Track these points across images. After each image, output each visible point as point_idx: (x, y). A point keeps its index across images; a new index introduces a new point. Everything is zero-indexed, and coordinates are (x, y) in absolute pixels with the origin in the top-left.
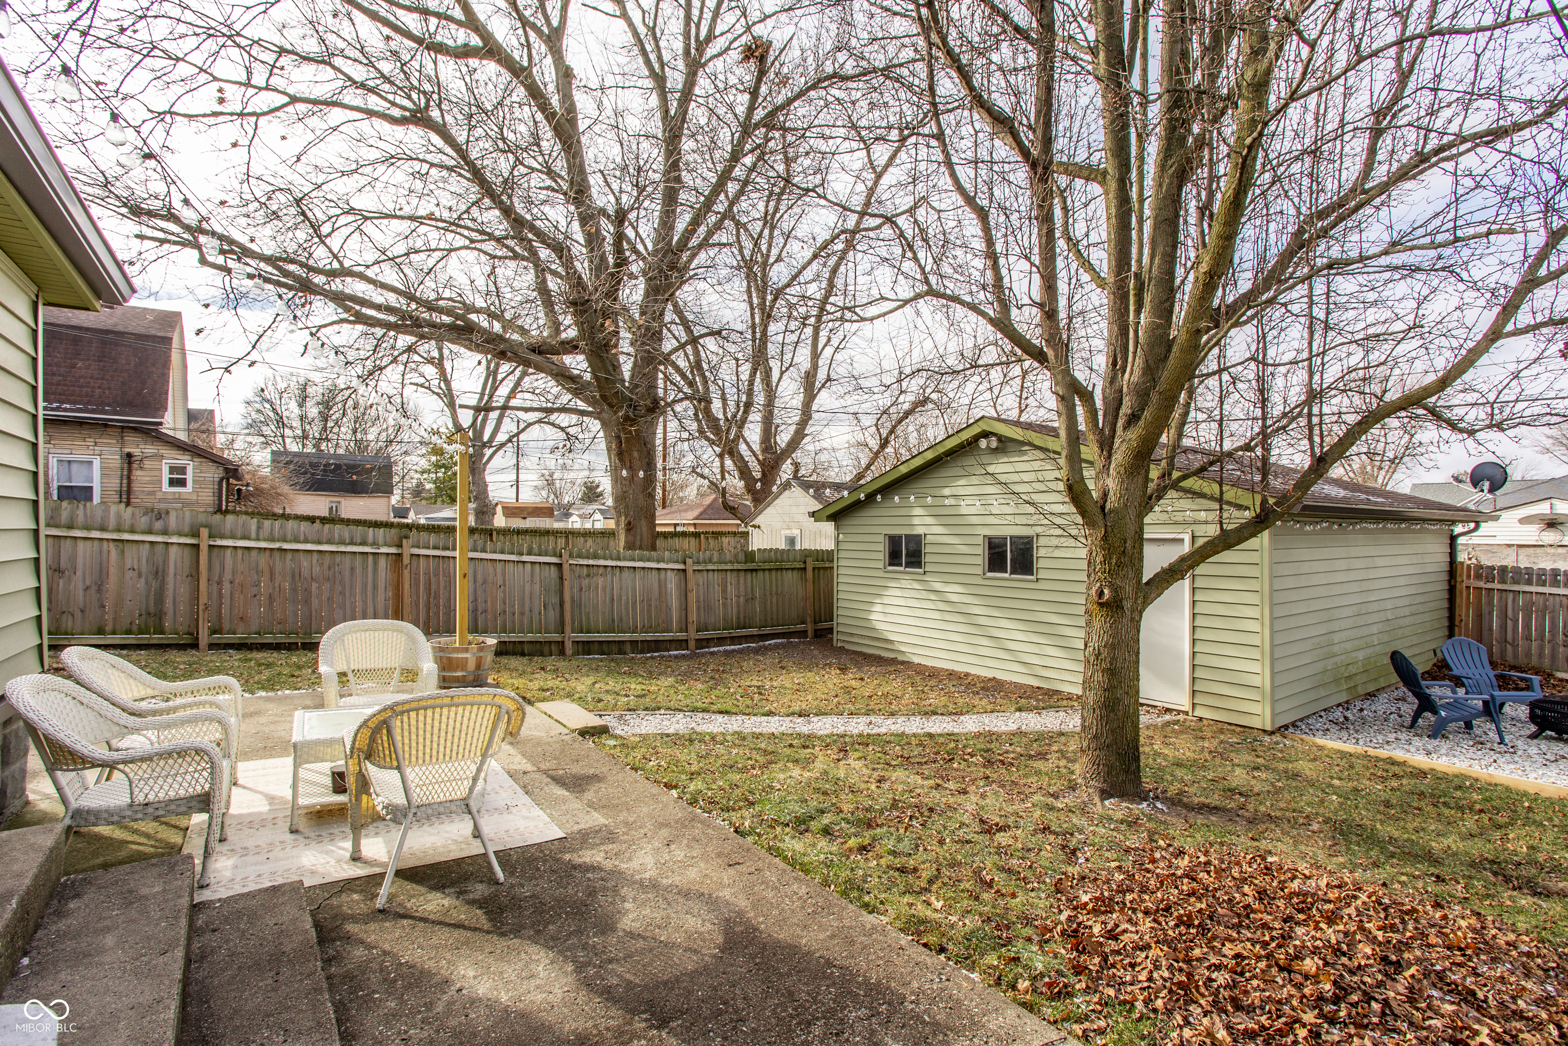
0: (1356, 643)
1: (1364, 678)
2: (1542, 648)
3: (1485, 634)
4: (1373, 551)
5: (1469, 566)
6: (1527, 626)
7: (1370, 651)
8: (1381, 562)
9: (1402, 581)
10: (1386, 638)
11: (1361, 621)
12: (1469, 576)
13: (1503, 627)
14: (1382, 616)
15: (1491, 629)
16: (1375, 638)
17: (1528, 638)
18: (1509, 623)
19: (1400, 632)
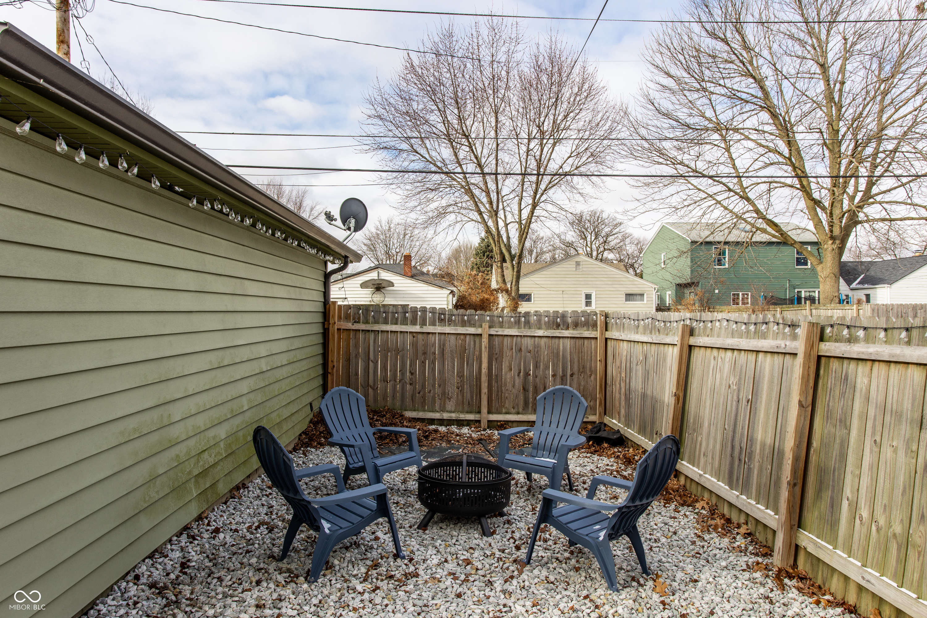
0: (215, 413)
1: (228, 466)
2: (394, 387)
3: (353, 378)
4: (241, 270)
5: (340, 306)
6: (384, 367)
7: (237, 421)
8: (252, 288)
9: (279, 319)
10: (259, 398)
11: (223, 376)
12: (340, 318)
13: (366, 370)
14: (255, 367)
15: (357, 374)
16: (244, 400)
17: (385, 380)
18: (371, 364)
19: (276, 386)
